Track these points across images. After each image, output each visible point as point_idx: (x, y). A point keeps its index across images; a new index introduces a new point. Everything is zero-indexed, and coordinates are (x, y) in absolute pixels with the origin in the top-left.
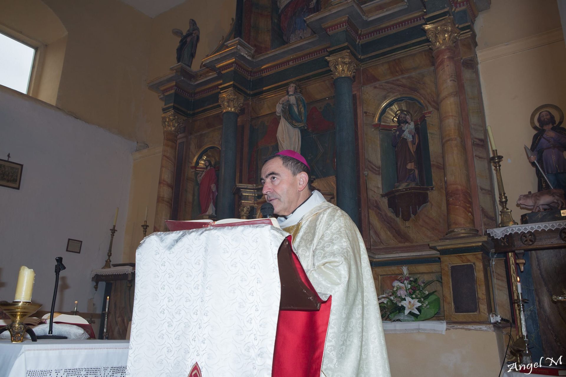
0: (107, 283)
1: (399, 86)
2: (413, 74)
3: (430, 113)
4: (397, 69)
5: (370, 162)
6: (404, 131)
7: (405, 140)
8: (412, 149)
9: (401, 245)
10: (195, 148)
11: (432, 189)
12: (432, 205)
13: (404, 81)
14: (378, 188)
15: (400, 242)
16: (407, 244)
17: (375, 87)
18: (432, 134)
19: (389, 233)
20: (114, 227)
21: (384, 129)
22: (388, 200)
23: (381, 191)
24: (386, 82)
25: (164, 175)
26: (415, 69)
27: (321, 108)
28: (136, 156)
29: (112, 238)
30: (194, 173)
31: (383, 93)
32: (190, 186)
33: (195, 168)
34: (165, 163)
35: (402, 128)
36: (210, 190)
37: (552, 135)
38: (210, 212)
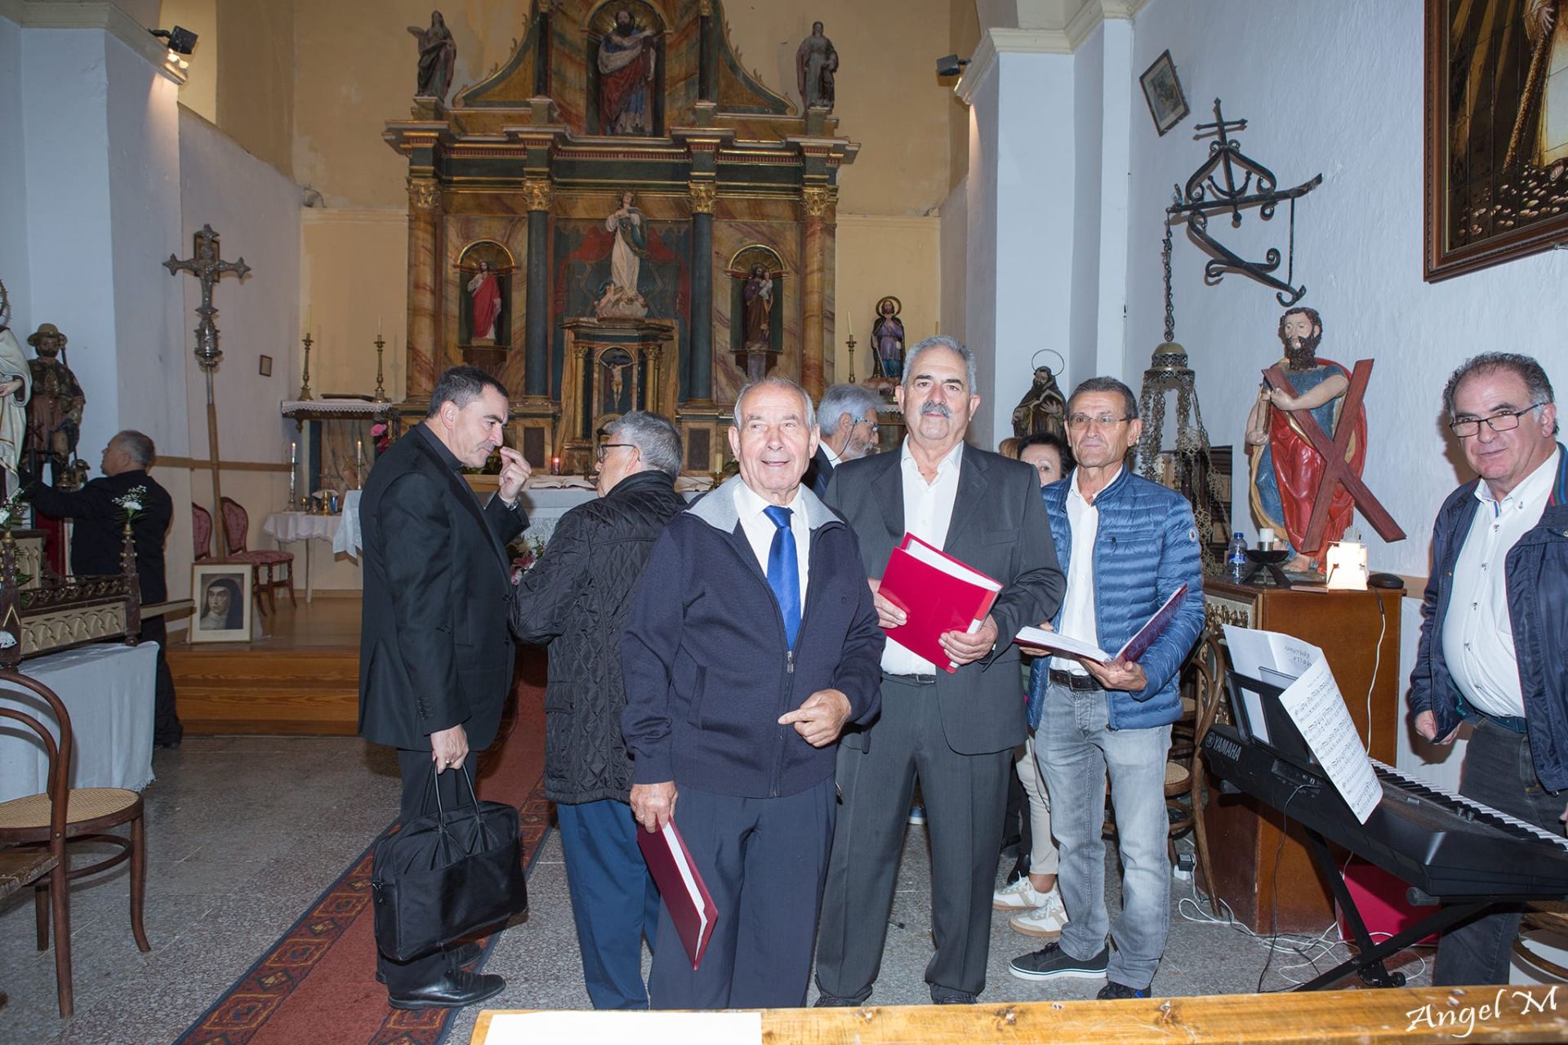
0: (311, 422)
1: (758, 232)
2: (775, 223)
3: (787, 273)
4: (757, 212)
5: (718, 311)
6: (762, 288)
7: (760, 298)
8: (767, 308)
10: (458, 238)
11: (781, 353)
13: (764, 229)
14: (726, 342)
17: (731, 226)
18: (787, 296)
20: (309, 335)
21: (735, 276)
22: (737, 357)
23: (729, 346)
24: (745, 224)
25: (428, 278)
26: (777, 218)
27: (661, 232)
28: (310, 215)
29: (307, 352)
30: (458, 275)
31: (739, 236)
32: (453, 293)
33: (461, 267)
34: (426, 259)
35: (758, 283)
36: (492, 305)
37: (891, 324)
38: (491, 335)
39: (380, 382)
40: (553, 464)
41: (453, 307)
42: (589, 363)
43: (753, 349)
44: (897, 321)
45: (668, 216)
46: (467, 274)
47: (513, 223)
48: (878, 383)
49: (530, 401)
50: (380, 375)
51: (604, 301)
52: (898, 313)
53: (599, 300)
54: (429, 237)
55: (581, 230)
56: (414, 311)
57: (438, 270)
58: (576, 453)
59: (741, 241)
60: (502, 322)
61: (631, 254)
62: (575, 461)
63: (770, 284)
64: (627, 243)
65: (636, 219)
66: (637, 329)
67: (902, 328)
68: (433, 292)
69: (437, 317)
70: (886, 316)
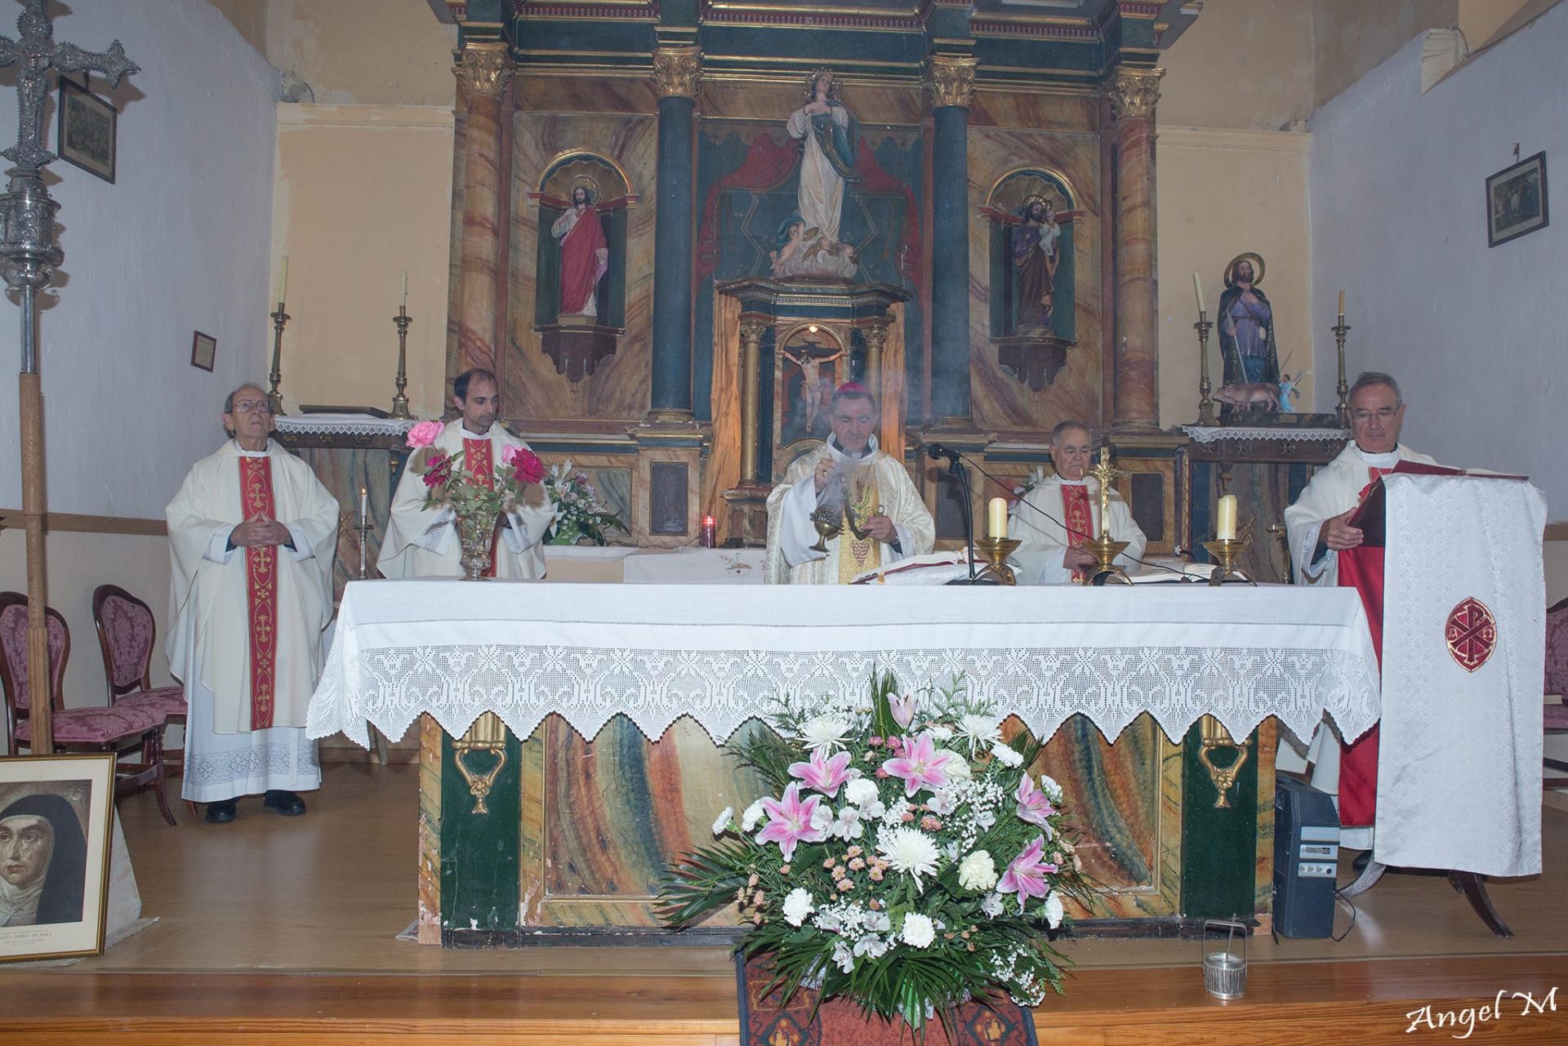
1: (1032, 147)
2: (1059, 134)
3: (1081, 214)
4: (1031, 115)
5: (974, 274)
6: (1041, 237)
8: (1051, 269)
9: (1017, 429)
10: (537, 147)
11: (1073, 344)
12: (1071, 370)
13: (1041, 141)
14: (983, 325)
15: (1015, 424)
16: (1027, 429)
17: (988, 136)
18: (1080, 251)
19: (997, 406)
20: (282, 306)
21: (995, 218)
22: (1001, 350)
23: (988, 332)
24: (1009, 133)
25: (487, 207)
26: (1061, 125)
27: (874, 143)
28: (291, 115)
29: (279, 336)
30: (537, 209)
31: (1003, 152)
32: (526, 243)
33: (542, 197)
34: (484, 173)
35: (1037, 229)
36: (593, 261)
37: (1253, 299)
38: (590, 309)
39: (402, 384)
40: (703, 529)
41: (527, 262)
42: (766, 353)
43: (1031, 335)
44: (1259, 295)
45: (889, 119)
46: (551, 209)
47: (630, 129)
48: (1250, 392)
49: (662, 418)
50: (402, 373)
51: (787, 251)
52: (1258, 282)
53: (779, 251)
54: (490, 140)
55: (743, 140)
56: (461, 266)
57: (503, 199)
58: (746, 508)
59: (1005, 161)
60: (609, 290)
61: (832, 172)
62: (746, 522)
63: (1056, 231)
64: (827, 155)
65: (840, 115)
66: (852, 295)
67: (1268, 303)
68: (496, 233)
69: (501, 274)
70: (1240, 284)
